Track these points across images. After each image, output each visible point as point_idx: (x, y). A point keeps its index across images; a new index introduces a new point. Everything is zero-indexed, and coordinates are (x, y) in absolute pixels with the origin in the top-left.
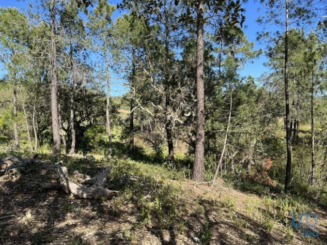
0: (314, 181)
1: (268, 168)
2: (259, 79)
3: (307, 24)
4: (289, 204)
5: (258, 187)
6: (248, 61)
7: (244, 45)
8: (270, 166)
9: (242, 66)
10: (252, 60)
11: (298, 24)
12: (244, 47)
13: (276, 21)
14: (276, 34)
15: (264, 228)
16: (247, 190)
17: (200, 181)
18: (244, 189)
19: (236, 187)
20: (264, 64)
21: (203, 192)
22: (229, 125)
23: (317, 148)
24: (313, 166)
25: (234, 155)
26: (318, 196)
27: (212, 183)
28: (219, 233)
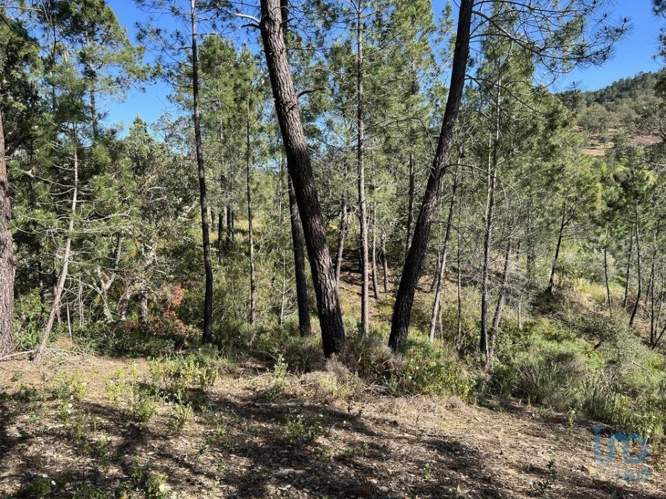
0: (254, 314)
1: (177, 302)
2: (155, 127)
3: (229, 30)
4: (195, 362)
5: (151, 343)
6: (135, 85)
7: (124, 49)
8: (181, 298)
9: (122, 94)
10: (143, 84)
11: (214, 26)
12: (123, 53)
13: (173, 9)
14: (175, 37)
15: (137, 421)
16: (127, 352)
17: (6, 352)
18: (119, 352)
19: (101, 350)
20: (168, 97)
21: (11, 375)
22: (74, 218)
23: (258, 259)
24: (253, 288)
25: (108, 286)
26: (253, 339)
27: (38, 351)
28: (24, 458)
